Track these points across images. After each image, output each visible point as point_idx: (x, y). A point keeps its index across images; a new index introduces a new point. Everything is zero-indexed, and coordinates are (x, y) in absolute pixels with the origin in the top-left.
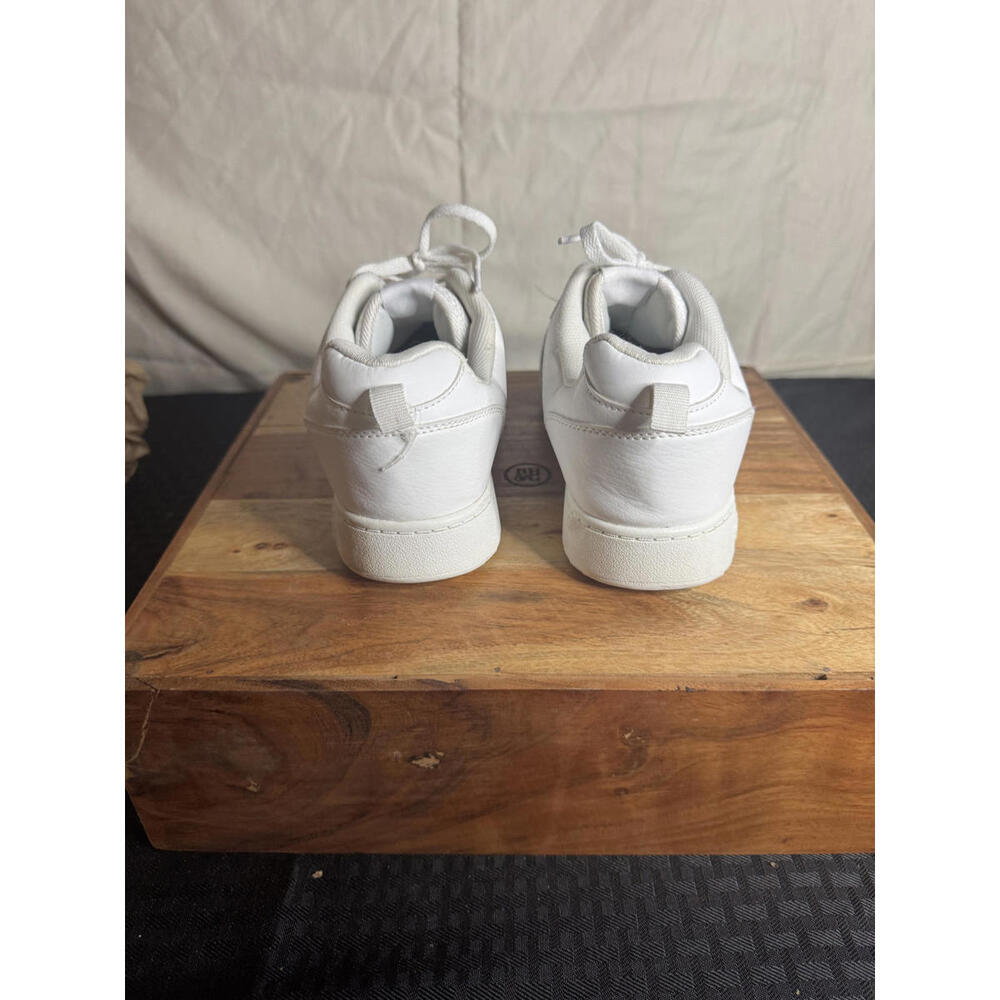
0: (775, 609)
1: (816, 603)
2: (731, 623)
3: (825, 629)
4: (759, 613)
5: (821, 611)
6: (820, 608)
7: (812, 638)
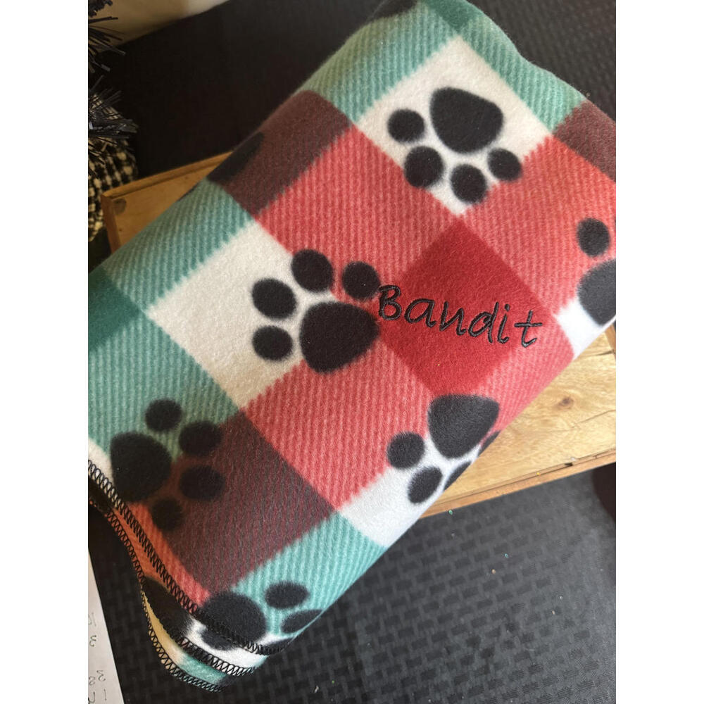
0: (544, 414)
1: (567, 402)
2: (520, 434)
3: (572, 425)
4: (534, 421)
5: (570, 408)
6: (569, 406)
7: (565, 434)
